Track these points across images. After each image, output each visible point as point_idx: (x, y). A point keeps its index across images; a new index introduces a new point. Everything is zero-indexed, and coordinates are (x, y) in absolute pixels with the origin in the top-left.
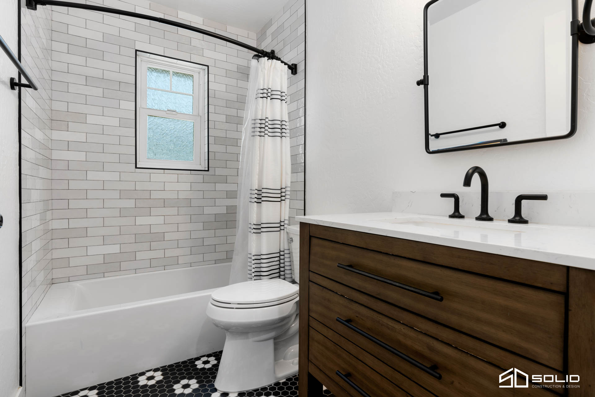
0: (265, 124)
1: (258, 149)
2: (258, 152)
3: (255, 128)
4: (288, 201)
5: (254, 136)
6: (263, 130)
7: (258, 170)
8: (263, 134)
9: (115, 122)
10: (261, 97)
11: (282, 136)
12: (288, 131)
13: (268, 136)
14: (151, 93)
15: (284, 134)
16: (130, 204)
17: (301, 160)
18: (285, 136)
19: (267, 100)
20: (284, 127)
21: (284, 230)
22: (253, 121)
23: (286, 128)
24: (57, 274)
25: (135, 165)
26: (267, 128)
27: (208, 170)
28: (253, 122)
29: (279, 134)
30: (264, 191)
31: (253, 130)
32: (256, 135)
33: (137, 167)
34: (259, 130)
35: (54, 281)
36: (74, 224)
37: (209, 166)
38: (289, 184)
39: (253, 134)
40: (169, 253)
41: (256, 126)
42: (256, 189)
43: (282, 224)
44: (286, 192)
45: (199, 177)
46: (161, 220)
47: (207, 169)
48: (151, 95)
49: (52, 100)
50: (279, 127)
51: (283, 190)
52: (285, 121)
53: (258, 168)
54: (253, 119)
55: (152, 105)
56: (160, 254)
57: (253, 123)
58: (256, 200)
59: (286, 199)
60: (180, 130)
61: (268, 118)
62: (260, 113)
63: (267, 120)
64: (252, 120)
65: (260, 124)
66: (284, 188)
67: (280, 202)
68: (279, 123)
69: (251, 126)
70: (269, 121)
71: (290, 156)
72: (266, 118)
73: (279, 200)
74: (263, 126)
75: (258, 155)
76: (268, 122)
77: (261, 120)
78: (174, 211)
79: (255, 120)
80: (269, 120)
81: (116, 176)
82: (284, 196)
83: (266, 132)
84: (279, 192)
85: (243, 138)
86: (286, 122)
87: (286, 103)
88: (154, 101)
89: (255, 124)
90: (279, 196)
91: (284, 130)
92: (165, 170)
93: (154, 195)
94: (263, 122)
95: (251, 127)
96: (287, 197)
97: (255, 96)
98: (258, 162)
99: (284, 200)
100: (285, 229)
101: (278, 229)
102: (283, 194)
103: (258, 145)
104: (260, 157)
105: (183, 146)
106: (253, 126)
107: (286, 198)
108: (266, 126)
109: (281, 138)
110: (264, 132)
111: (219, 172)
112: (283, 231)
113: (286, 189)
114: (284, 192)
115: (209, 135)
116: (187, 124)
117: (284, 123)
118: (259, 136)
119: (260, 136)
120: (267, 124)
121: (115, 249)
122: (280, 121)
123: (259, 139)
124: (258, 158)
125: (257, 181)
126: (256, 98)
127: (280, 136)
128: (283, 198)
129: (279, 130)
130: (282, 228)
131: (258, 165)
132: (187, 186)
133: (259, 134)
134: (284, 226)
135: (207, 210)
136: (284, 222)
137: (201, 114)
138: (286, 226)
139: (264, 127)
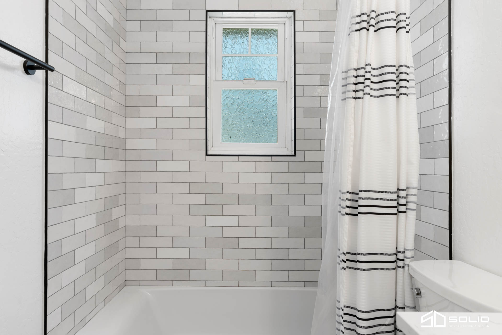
0: (364, 76)
1: (352, 121)
2: (353, 126)
3: (346, 86)
4: (412, 215)
5: (345, 99)
6: (360, 87)
7: (351, 159)
8: (360, 94)
9: (184, 101)
10: (357, 30)
11: (400, 94)
12: (412, 83)
13: (372, 96)
14: (227, 61)
15: (403, 90)
16: (201, 199)
17: (443, 135)
18: (405, 94)
19: (368, 34)
20: (403, 76)
21: (403, 267)
22: (344, 73)
23: (408, 78)
24: (131, 275)
25: (205, 151)
26: (368, 83)
27: (295, 155)
28: (344, 75)
29: (393, 91)
30: (362, 195)
31: (344, 89)
32: (348, 98)
33: (208, 154)
34: (354, 87)
35: (127, 283)
36: (146, 221)
37: (297, 149)
38: (415, 182)
39: (344, 96)
40: (244, 265)
41: (348, 82)
42: (348, 192)
43: (401, 256)
44: (409, 196)
45: (282, 165)
46: (234, 221)
47: (293, 154)
48: (227, 63)
49: (126, 85)
50: (393, 77)
51: (402, 194)
52: (405, 66)
53: (351, 154)
54: (344, 70)
55: (228, 75)
56: (233, 265)
57: (344, 77)
58: (348, 211)
59: (408, 211)
60: (260, 103)
61: (370, 65)
62: (356, 58)
63: (368, 68)
64: (342, 73)
65: (356, 77)
66: (405, 190)
67: (395, 216)
68: (393, 70)
69: (340, 82)
70: (372, 71)
71: (417, 130)
72: (367, 65)
73: (394, 211)
74: (361, 79)
75: (353, 131)
76: (370, 72)
77: (357, 70)
78: (250, 210)
79: (347, 72)
80: (372, 68)
81: (184, 167)
82: (405, 205)
83: (367, 90)
84: (394, 196)
85: (329, 106)
86: (408, 67)
87: (407, 32)
88: (231, 70)
89: (346, 78)
90: (394, 204)
91: (403, 83)
92: (239, 157)
93: (228, 189)
94: (361, 72)
95: (342, 85)
96: (411, 206)
97: (347, 31)
98: (352, 143)
99: (405, 212)
100: (406, 268)
101: (393, 265)
102: (402, 201)
103: (353, 115)
104: (355, 136)
105: (264, 124)
106: (344, 82)
107: (408, 207)
108: (366, 79)
109: (398, 97)
110: (363, 91)
111: (310, 156)
112: (401, 270)
113: (408, 192)
114: (405, 198)
115: (296, 106)
116: (269, 94)
117: (403, 69)
118: (353, 98)
119: (356, 98)
120: (368, 76)
121: (184, 253)
122: (395, 66)
123: (353, 104)
124: (353, 137)
125: (350, 177)
126: (349, 35)
127: (395, 95)
128: (402, 208)
129: (393, 84)
130: (400, 263)
131: (352, 148)
132: (266, 178)
133: (353, 94)
134: (403, 260)
135: (293, 211)
136: (404, 252)
137: (286, 79)
138: (407, 261)
139: (363, 81)
